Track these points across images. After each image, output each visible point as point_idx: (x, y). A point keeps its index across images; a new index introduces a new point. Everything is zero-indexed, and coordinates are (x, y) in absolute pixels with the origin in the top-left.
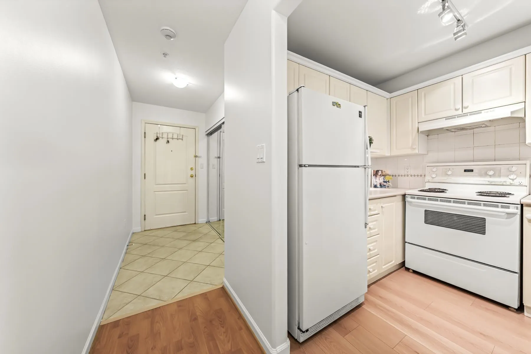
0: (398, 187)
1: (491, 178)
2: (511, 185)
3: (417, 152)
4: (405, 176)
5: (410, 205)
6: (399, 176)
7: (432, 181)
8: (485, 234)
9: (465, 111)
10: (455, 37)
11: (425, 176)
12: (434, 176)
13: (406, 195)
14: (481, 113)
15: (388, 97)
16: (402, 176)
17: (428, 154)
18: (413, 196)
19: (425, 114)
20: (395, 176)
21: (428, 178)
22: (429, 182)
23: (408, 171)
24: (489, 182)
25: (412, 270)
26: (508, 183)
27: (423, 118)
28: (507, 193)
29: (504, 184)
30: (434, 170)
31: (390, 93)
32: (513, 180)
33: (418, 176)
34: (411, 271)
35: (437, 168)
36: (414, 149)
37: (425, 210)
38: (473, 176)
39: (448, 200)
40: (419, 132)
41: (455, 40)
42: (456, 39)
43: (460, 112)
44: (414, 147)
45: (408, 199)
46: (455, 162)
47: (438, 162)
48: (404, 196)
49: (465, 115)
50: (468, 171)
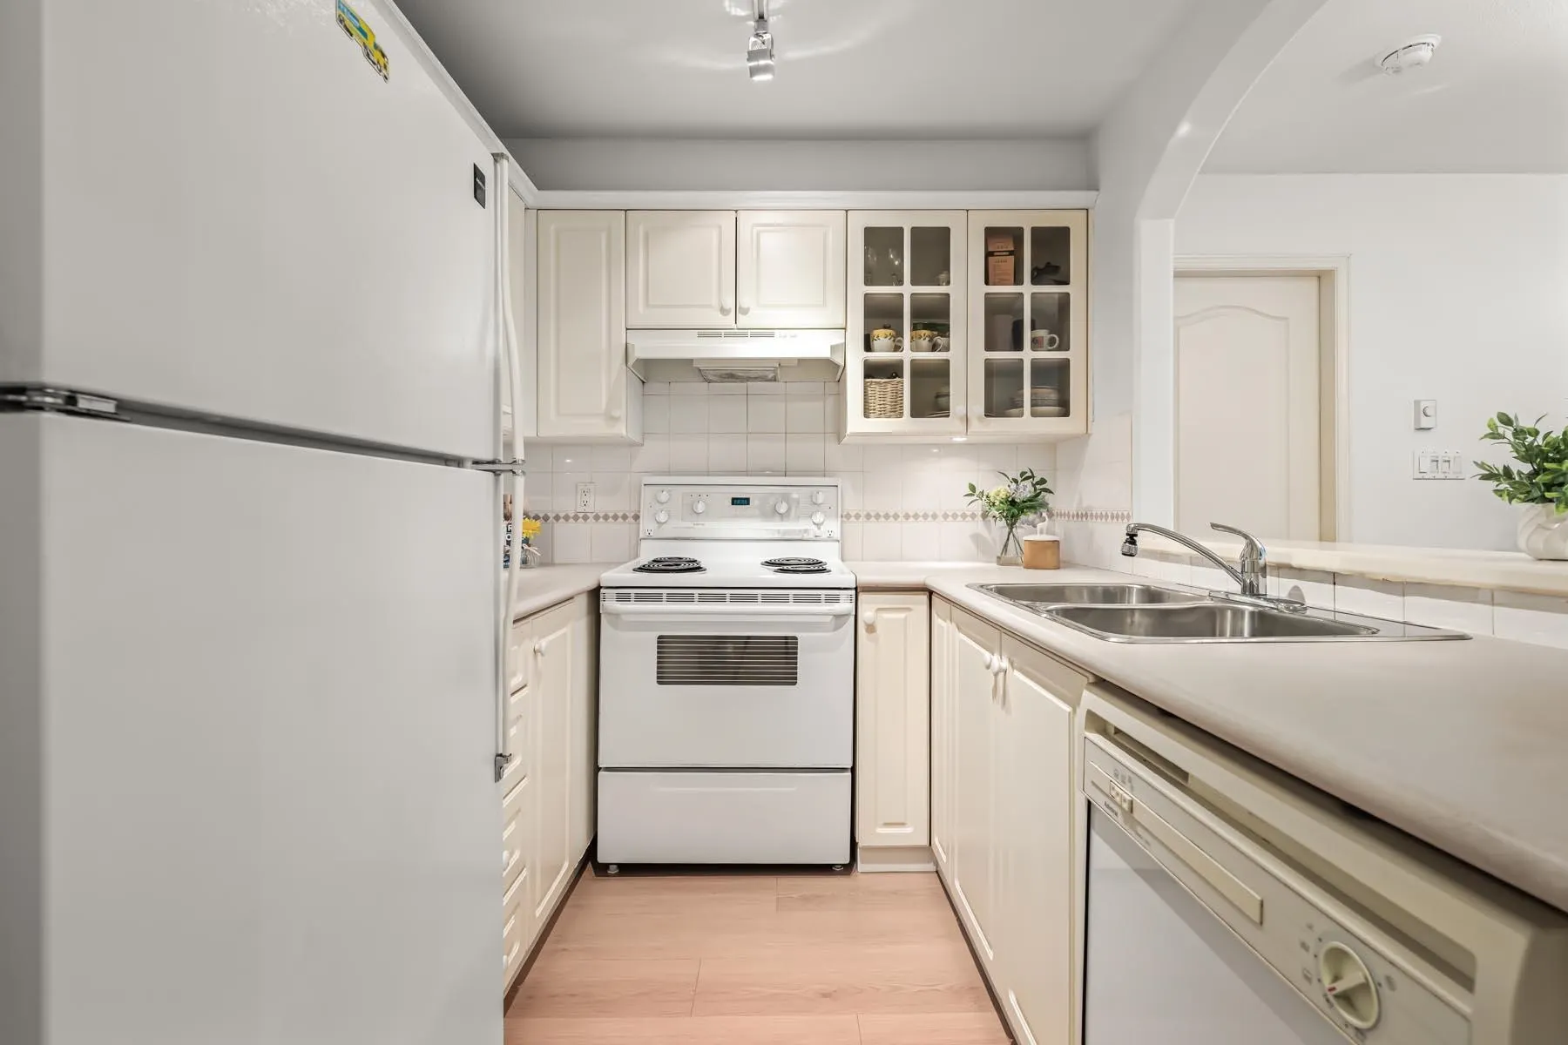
0: (556, 561)
1: (784, 523)
2: (816, 539)
3: (624, 433)
4: (576, 518)
5: (615, 626)
6: (557, 518)
7: (655, 537)
8: (795, 684)
9: (743, 321)
10: (752, 64)
11: (637, 517)
12: (662, 517)
13: (602, 591)
14: (772, 336)
15: (531, 202)
16: (567, 518)
17: (643, 445)
18: (624, 592)
19: (647, 304)
20: (546, 518)
21: (646, 525)
22: (649, 538)
23: (585, 498)
24: (779, 531)
25: (615, 866)
26: (811, 536)
27: (641, 316)
28: (815, 561)
29: (806, 536)
30: (664, 497)
31: (539, 189)
32: (818, 525)
33: (615, 517)
34: (613, 870)
35: (669, 491)
36: (614, 419)
37: (660, 637)
38: (751, 517)
39: (714, 593)
40: (631, 363)
41: (752, 75)
42: (754, 71)
43: (728, 321)
44: (616, 413)
45: (609, 604)
46: (708, 474)
47: (669, 473)
48: (595, 594)
49: (742, 333)
50: (739, 501)
